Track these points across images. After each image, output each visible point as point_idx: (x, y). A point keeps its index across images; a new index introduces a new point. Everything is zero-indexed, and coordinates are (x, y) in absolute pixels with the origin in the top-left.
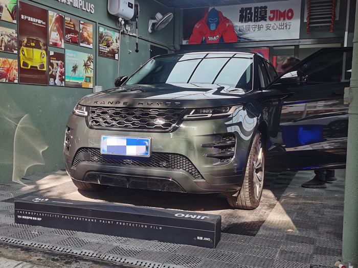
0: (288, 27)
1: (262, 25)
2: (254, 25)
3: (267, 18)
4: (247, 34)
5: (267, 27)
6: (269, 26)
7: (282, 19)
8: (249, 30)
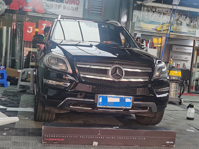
0: (76, 9)
1: (61, 5)
2: (56, 4)
3: (64, 2)
4: (51, 9)
5: (64, 7)
6: (65, 7)
7: (73, 4)
8: (52, 7)
